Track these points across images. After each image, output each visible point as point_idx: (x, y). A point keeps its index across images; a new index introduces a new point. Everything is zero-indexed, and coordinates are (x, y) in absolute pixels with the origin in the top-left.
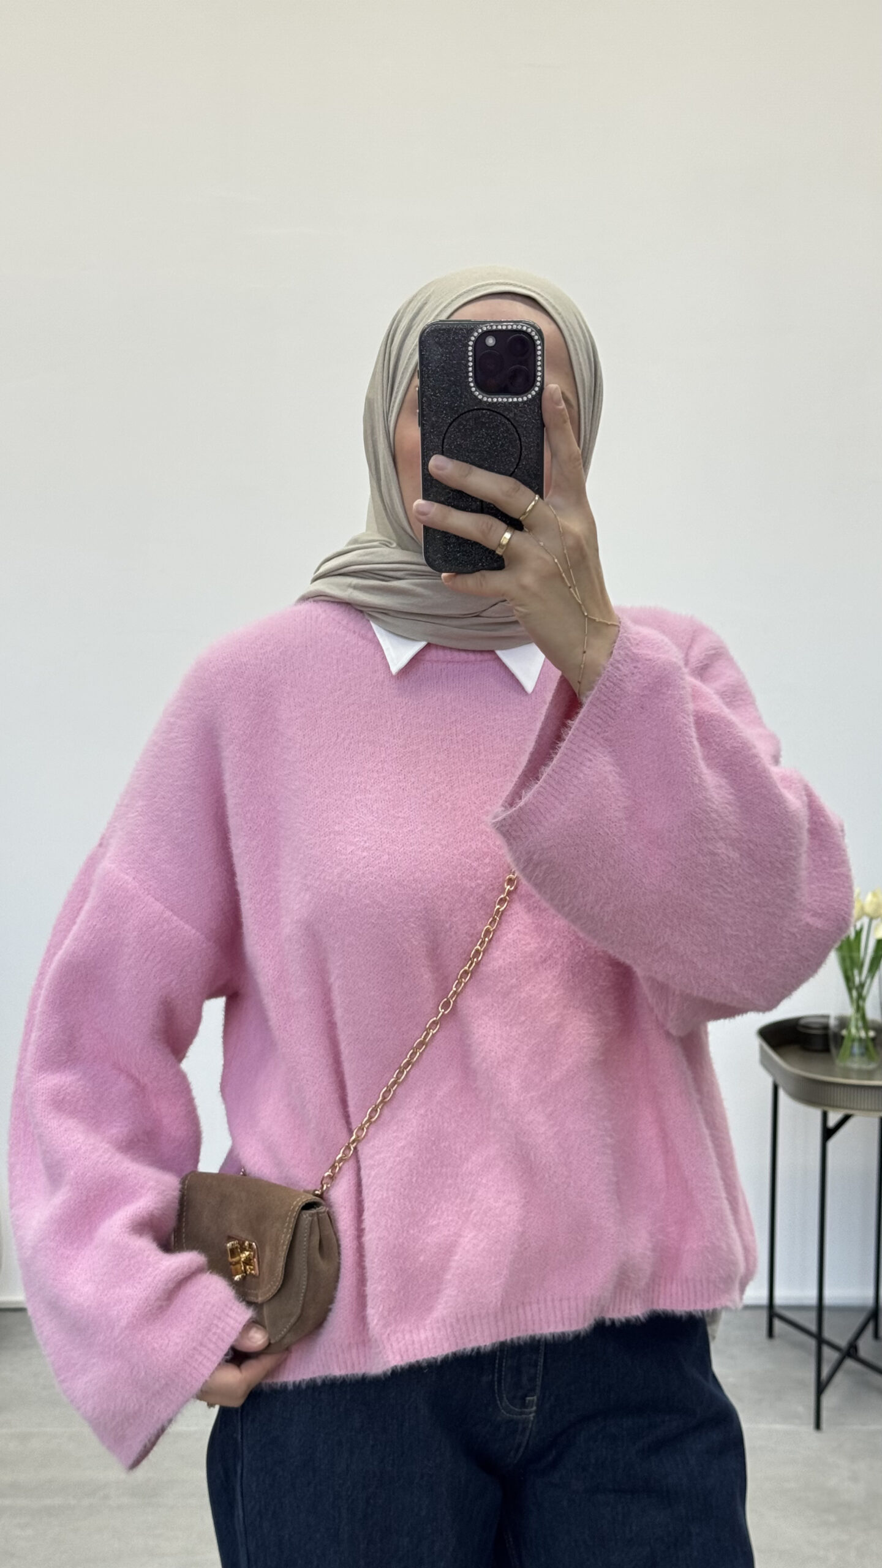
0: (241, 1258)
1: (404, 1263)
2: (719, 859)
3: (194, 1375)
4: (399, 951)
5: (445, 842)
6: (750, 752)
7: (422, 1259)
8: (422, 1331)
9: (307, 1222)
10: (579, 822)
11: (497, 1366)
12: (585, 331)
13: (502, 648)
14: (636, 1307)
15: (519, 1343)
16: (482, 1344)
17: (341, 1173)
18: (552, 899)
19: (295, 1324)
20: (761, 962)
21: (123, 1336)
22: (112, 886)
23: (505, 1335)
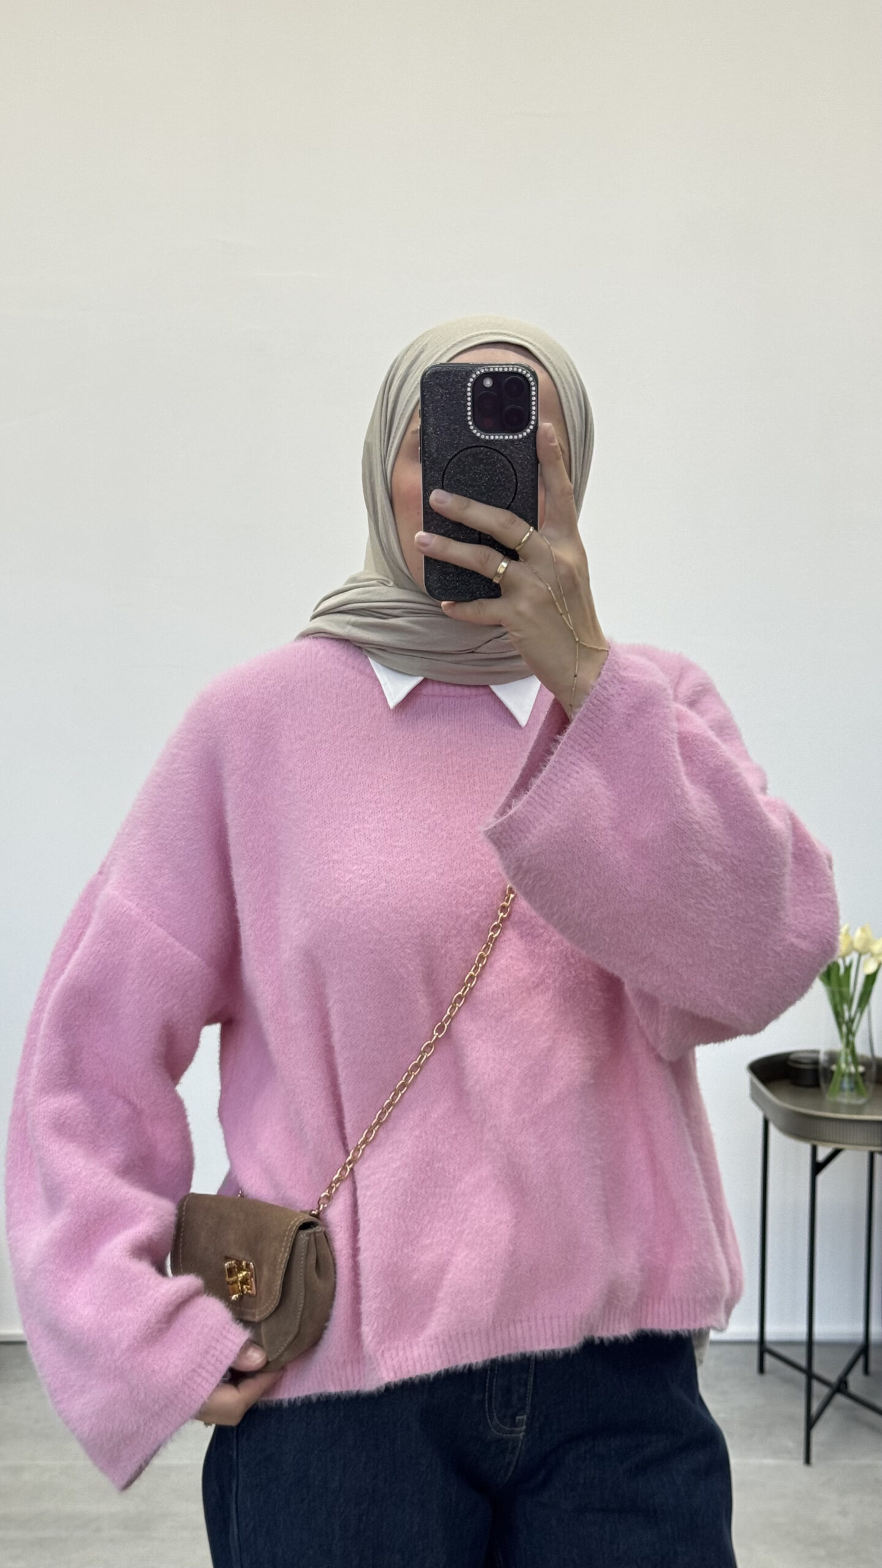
0: (238, 1278)
1: (398, 1281)
2: (702, 870)
3: (193, 1397)
4: (395, 976)
5: (441, 871)
6: (733, 771)
7: (415, 1277)
8: (415, 1348)
9: (304, 1241)
10: (566, 829)
11: (487, 1385)
12: (577, 379)
13: (496, 683)
14: (625, 1326)
15: (510, 1361)
16: (474, 1361)
17: (338, 1193)
18: (541, 908)
19: (292, 1342)
20: (746, 979)
21: (124, 1358)
22: (115, 912)
23: (497, 1352)
